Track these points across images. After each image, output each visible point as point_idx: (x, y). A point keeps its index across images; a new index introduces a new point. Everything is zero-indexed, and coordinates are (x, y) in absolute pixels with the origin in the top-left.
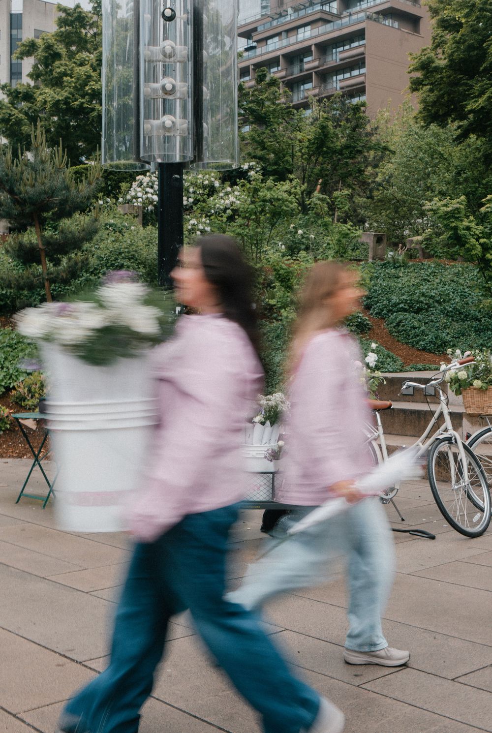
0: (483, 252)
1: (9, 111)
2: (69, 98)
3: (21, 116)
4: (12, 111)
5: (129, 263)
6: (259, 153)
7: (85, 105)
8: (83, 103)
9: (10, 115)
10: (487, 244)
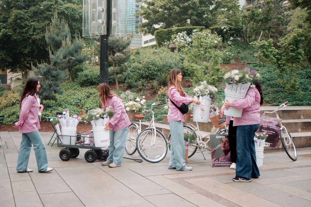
0: (277, 61)
1: (146, 10)
2: (166, 4)
3: (150, 11)
4: (147, 10)
5: (152, 66)
6: (229, 22)
7: (171, 7)
8: (170, 6)
9: (146, 11)
10: (279, 58)
